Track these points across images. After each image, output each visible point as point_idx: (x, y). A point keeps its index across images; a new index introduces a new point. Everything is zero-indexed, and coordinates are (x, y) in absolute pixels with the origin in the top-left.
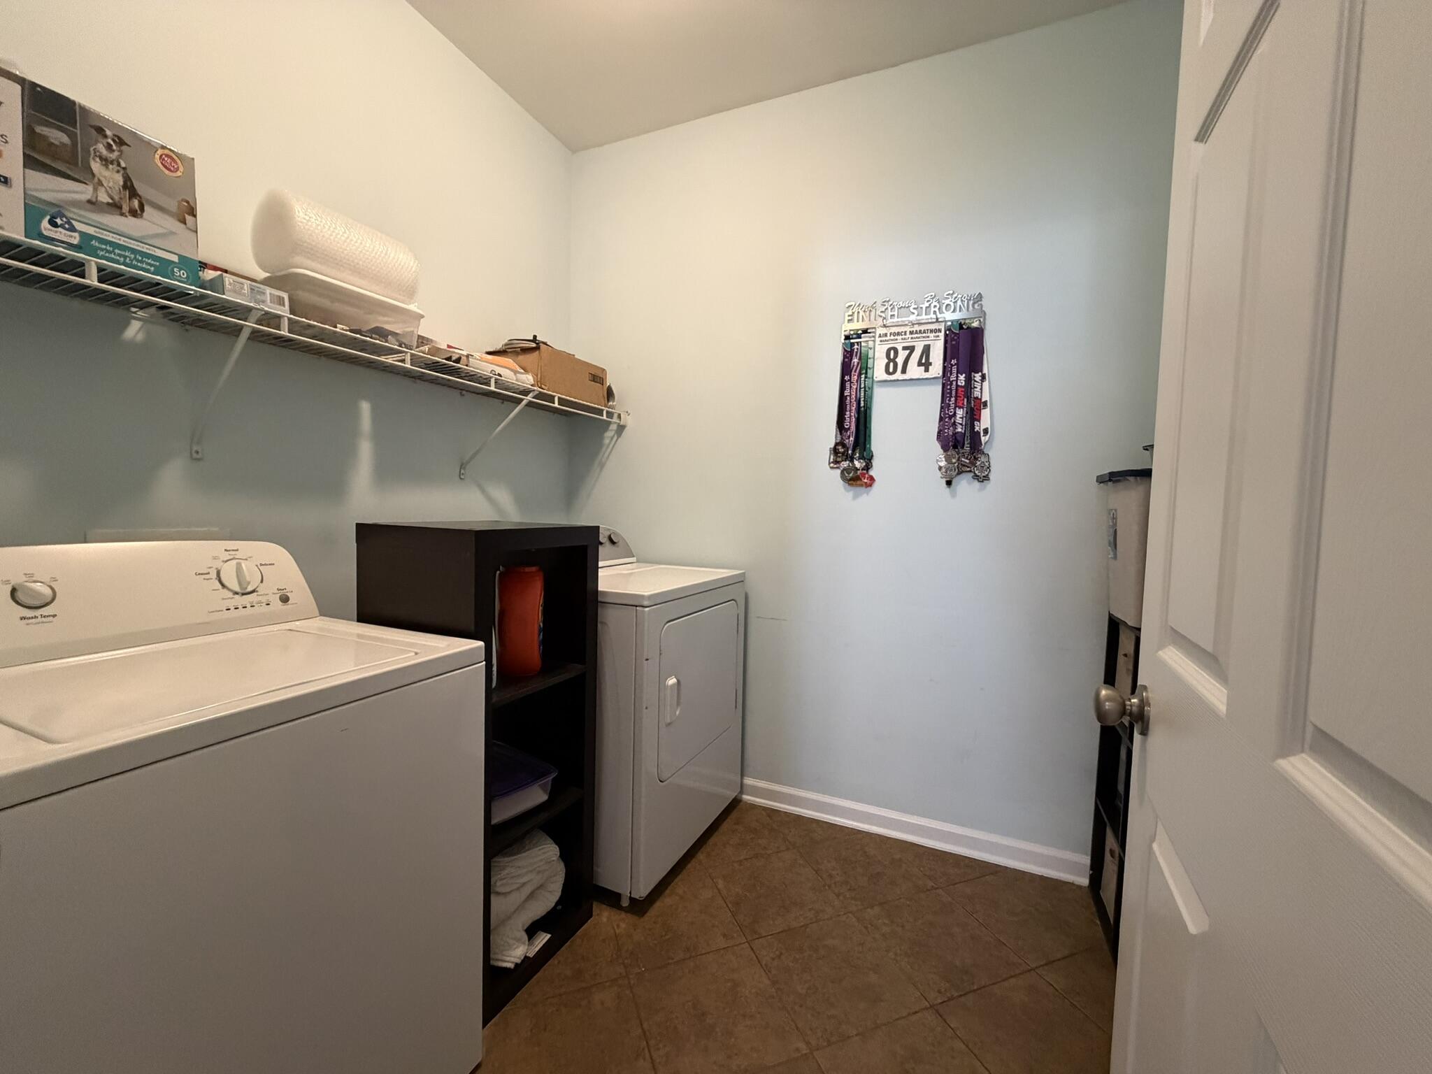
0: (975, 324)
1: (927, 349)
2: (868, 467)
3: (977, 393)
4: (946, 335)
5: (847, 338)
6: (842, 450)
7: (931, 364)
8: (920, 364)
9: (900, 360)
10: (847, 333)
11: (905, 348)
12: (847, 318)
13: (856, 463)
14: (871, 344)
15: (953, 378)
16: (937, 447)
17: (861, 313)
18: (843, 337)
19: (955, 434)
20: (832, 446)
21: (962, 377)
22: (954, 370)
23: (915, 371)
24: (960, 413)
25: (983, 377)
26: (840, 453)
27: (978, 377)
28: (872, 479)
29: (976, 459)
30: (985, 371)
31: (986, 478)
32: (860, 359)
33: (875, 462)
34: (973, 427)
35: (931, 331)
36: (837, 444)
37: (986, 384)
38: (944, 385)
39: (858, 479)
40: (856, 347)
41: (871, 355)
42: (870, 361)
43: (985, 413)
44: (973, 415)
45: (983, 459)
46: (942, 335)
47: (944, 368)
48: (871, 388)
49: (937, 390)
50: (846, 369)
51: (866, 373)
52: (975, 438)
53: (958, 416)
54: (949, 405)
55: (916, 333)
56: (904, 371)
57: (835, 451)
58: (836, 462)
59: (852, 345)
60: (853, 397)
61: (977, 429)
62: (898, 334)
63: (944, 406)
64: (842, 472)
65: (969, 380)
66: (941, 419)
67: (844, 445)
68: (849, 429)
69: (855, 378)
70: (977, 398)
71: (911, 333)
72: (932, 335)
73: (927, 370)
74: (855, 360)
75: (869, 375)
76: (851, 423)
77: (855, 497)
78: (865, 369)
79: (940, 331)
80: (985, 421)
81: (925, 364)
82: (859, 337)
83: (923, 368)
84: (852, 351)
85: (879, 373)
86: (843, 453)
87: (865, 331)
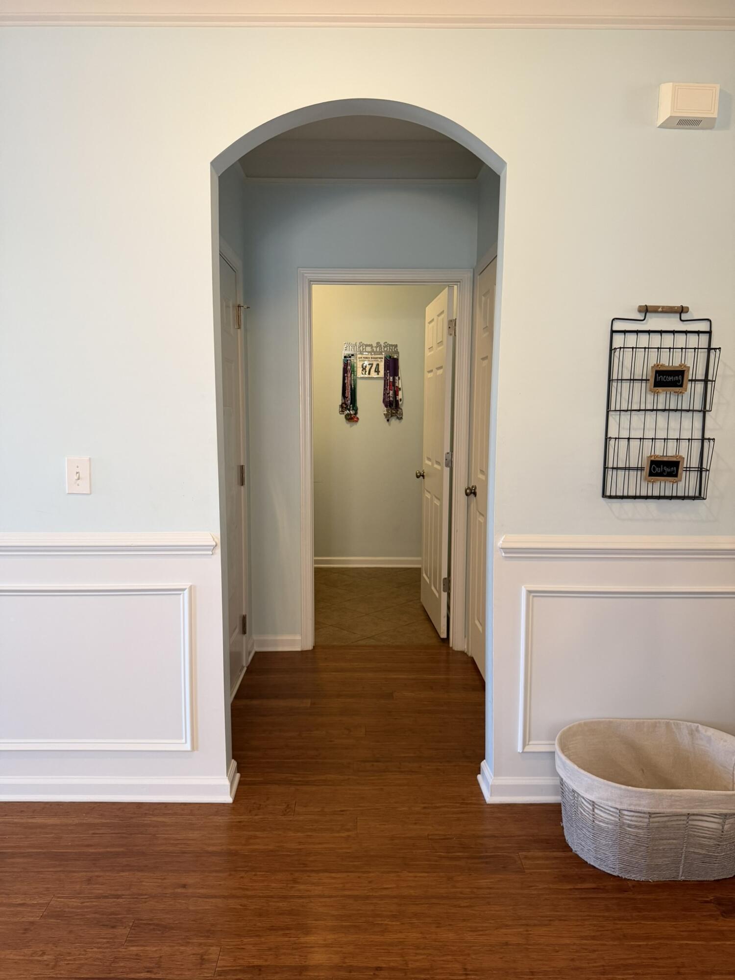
0: (395, 357)
1: (378, 365)
2: (356, 413)
3: (397, 385)
4: (385, 360)
5: (345, 357)
6: (345, 406)
7: (379, 372)
8: (375, 371)
9: (367, 369)
10: (345, 355)
11: (369, 364)
12: (344, 349)
13: (351, 411)
14: (355, 361)
15: (388, 378)
16: (383, 405)
17: (351, 347)
18: (343, 357)
19: (390, 401)
20: (340, 404)
21: (391, 378)
22: (388, 374)
23: (374, 374)
24: (391, 392)
25: (399, 378)
26: (343, 407)
27: (397, 378)
28: (358, 419)
29: (397, 410)
30: (400, 376)
31: (401, 418)
32: (351, 367)
33: (359, 411)
34: (396, 398)
35: (379, 358)
36: (342, 404)
37: (400, 381)
38: (385, 381)
39: (351, 419)
40: (349, 361)
41: (355, 366)
42: (355, 368)
43: (400, 393)
44: (396, 394)
45: (400, 411)
46: (383, 360)
47: (385, 374)
48: (356, 380)
49: (382, 382)
50: (345, 371)
51: (354, 373)
52: (397, 402)
53: (391, 394)
54: (387, 389)
55: (374, 358)
56: (369, 374)
57: (342, 406)
58: (342, 411)
59: (347, 360)
60: (349, 383)
61: (397, 399)
62: (367, 358)
63: (385, 389)
64: (346, 416)
65: (394, 379)
66: (384, 394)
67: (346, 404)
68: (348, 397)
69: (349, 375)
70: (397, 387)
71: (372, 358)
72: (379, 360)
73: (378, 374)
74: (349, 367)
75: (355, 374)
76: (348, 394)
77: (351, 426)
78: (353, 371)
79: (382, 358)
80: (400, 396)
81: (377, 371)
82: (350, 357)
83: (376, 373)
84: (348, 363)
85: (359, 373)
86: (346, 408)
87: (353, 355)
